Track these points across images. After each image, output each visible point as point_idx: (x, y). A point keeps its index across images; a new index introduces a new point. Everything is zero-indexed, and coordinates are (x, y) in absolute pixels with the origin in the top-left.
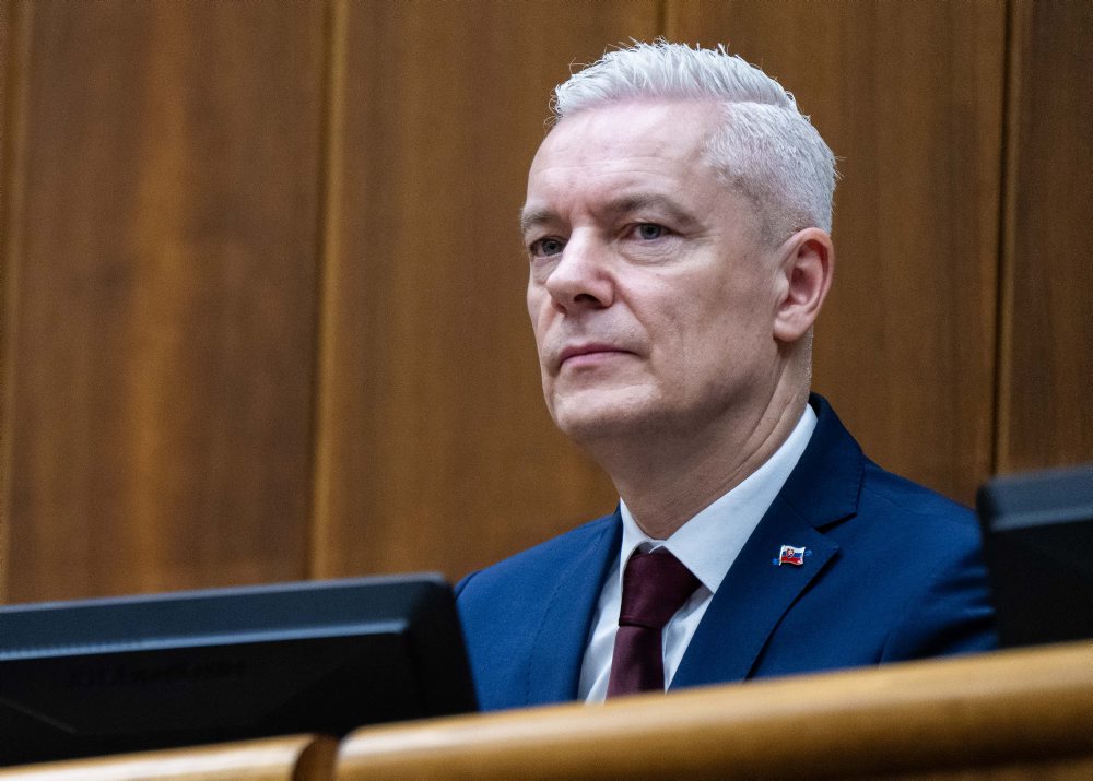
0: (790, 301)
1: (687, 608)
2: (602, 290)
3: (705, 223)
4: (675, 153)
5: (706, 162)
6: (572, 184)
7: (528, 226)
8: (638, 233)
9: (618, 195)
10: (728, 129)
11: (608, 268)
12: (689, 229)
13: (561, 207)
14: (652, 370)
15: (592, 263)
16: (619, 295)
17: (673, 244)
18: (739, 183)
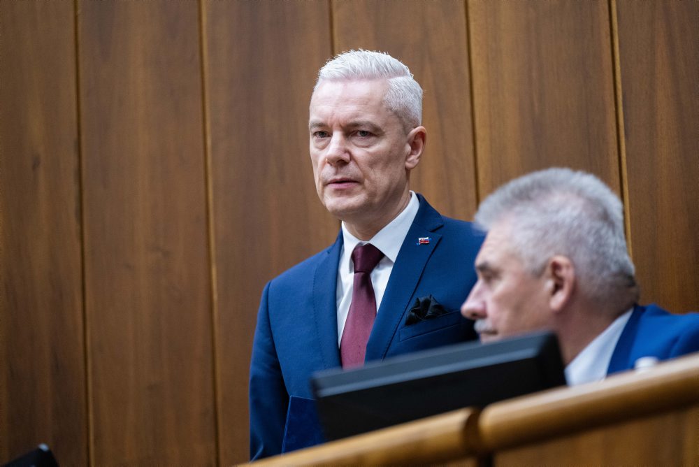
0: (411, 154)
1: (378, 267)
2: (346, 157)
3: (384, 130)
4: (373, 103)
5: (384, 106)
6: (333, 114)
7: (311, 127)
8: (359, 134)
9: (352, 121)
10: (392, 91)
11: (348, 148)
12: (379, 133)
13: (329, 123)
14: (364, 188)
15: (343, 147)
16: (352, 158)
17: (373, 139)
18: (396, 113)
